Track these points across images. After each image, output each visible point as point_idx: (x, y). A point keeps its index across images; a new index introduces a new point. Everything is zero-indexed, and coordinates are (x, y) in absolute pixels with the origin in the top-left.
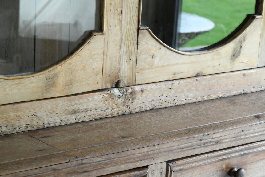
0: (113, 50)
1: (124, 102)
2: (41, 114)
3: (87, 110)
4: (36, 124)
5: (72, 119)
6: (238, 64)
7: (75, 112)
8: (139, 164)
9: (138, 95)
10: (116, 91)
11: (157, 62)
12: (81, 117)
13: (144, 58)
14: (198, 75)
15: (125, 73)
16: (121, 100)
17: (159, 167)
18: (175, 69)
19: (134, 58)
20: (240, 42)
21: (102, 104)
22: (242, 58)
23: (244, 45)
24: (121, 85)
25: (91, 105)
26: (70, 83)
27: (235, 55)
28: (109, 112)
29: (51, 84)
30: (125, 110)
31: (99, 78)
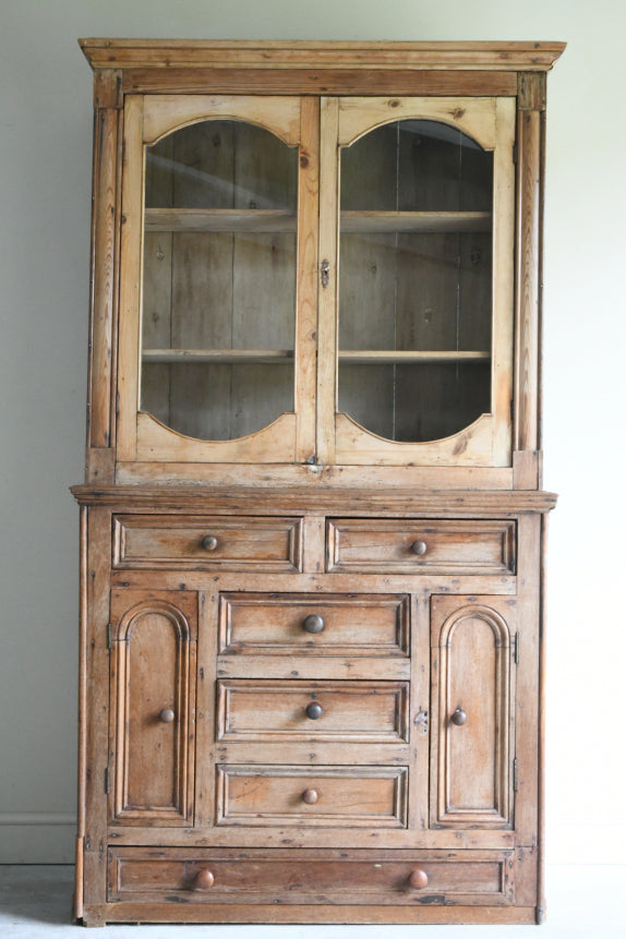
0: (306, 428)
1: (320, 478)
3: (280, 479)
5: (265, 484)
6: (461, 460)
7: (267, 479)
8: (293, 513)
9: (337, 473)
10: (313, 468)
11: (359, 445)
12: (273, 483)
13: (344, 442)
14: (411, 465)
15: (323, 451)
16: (316, 476)
17: (317, 519)
18: (381, 455)
19: (332, 439)
20: (466, 438)
21: (296, 476)
22: (467, 453)
23: (470, 442)
24: (319, 462)
25: (285, 475)
26: (262, 453)
27: (458, 450)
28: (304, 483)
29: (243, 452)
30: (321, 483)
31: (292, 452)
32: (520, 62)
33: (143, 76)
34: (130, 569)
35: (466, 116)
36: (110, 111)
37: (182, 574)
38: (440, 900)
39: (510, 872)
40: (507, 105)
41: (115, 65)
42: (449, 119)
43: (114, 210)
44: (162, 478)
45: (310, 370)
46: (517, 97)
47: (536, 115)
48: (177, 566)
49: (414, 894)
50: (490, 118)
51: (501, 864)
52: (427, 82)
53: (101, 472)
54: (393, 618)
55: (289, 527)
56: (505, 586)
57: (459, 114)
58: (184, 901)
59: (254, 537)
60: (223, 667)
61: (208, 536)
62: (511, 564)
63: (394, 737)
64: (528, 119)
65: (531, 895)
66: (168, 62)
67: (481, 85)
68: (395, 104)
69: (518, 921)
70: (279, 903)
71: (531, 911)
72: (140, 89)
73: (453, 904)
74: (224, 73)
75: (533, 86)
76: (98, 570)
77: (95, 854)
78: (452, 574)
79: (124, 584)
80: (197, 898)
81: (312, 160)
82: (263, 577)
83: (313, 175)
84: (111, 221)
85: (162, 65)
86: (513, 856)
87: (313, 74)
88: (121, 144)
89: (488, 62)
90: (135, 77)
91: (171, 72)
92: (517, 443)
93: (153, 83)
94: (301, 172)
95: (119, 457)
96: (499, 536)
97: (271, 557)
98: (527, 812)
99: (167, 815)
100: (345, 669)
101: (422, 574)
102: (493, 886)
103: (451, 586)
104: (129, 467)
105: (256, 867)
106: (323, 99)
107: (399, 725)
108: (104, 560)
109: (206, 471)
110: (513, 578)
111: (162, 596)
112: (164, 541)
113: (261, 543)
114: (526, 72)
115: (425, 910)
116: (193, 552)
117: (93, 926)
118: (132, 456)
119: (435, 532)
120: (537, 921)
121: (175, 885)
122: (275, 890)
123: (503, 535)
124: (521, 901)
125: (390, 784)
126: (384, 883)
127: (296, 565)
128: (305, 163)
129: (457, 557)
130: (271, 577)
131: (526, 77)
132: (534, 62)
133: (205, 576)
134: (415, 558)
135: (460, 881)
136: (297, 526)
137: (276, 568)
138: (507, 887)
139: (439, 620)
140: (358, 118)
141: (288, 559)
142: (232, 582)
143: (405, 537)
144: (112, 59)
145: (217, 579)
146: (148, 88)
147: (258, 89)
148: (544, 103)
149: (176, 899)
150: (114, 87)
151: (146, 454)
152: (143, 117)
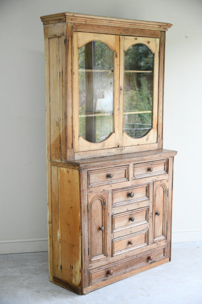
0: (117, 137)
2: (102, 153)
3: (112, 153)
4: (101, 155)
5: (109, 155)
6: (148, 142)
7: (109, 153)
8: (127, 164)
9: (124, 149)
10: (118, 148)
11: (128, 141)
13: (125, 140)
14: (138, 145)
15: (120, 143)
17: (132, 165)
18: (133, 143)
19: (122, 140)
21: (116, 151)
22: (149, 140)
23: (149, 136)
25: (113, 151)
26: (108, 145)
27: (147, 139)
29: (104, 145)
30: (120, 153)
31: (114, 144)
32: (162, 29)
33: (79, 26)
34: (92, 187)
35: (150, 43)
36: (70, 37)
37: (104, 186)
38: (154, 262)
39: (166, 250)
40: (158, 40)
41: (72, 22)
42: (146, 44)
43: (72, 71)
44: (86, 156)
45: (118, 119)
46: (160, 38)
47: (163, 44)
48: (103, 184)
49: (150, 261)
50: (155, 44)
51: (164, 249)
52: (143, 33)
53: (71, 156)
54: (145, 190)
55: (126, 168)
56: (166, 177)
57: (149, 42)
58: (106, 280)
59: (118, 172)
60: (113, 211)
62: (167, 171)
63: (146, 222)
65: (169, 255)
66: (86, 22)
67: (153, 35)
68: (136, 39)
69: (167, 262)
70: (124, 273)
71: (169, 259)
72: (78, 30)
73: (156, 262)
74: (99, 26)
75: (163, 35)
76: (85, 189)
77: (86, 274)
78: (156, 176)
79: (91, 192)
80: (109, 278)
81: (118, 55)
82: (121, 184)
83: (118, 60)
84: (71, 74)
85: (84, 23)
86: (166, 246)
87: (119, 28)
88: (72, 48)
89: (156, 28)
90: (76, 26)
91: (86, 25)
92: (158, 136)
93: (81, 28)
94: (115, 59)
95: (75, 151)
96: (164, 164)
97: (122, 178)
98: (169, 234)
99: (102, 257)
100: (137, 206)
101: (151, 177)
102: (163, 255)
103: (157, 179)
104: (77, 154)
105: (119, 265)
106: (121, 36)
107: (146, 219)
108: (86, 185)
109: (95, 152)
110: (168, 174)
111: (99, 194)
112: (99, 177)
113: (120, 174)
114: (162, 31)
115: (151, 265)
116: (105, 179)
117: (86, 294)
118: (78, 150)
119: (153, 164)
120: (170, 260)
121: (103, 276)
122: (123, 271)
124: (167, 257)
125: (144, 235)
126: (144, 261)
127: (129, 178)
128: (116, 56)
129: (157, 171)
130: (123, 183)
131: (162, 33)
132: (164, 29)
133: (109, 186)
134: (150, 172)
135: (157, 256)
136: (129, 167)
138: (165, 254)
139: (155, 189)
140: (129, 43)
141: (125, 177)
142: (115, 187)
143: (147, 167)
144: (72, 20)
145: (111, 186)
146: (80, 30)
148: (165, 40)
149: (104, 280)
150: (71, 29)
151: (81, 149)
152: (78, 39)
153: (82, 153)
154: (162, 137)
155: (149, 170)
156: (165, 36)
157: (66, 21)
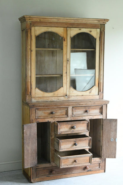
0: (65, 90)
2: (53, 99)
3: (61, 99)
4: (52, 100)
6: (91, 94)
8: (67, 107)
9: (70, 98)
10: (66, 97)
11: (74, 92)
12: (59, 100)
13: (71, 92)
14: (82, 95)
15: (68, 94)
16: (67, 98)
17: (71, 107)
18: (78, 94)
19: (69, 91)
23: (92, 91)
26: (58, 95)
27: (90, 93)
28: (65, 100)
29: (54, 94)
30: (68, 100)
31: (63, 94)
32: (101, 22)
33: (35, 23)
34: (39, 118)
35: (92, 32)
36: (29, 29)
37: (48, 119)
38: (90, 171)
39: (101, 165)
40: (99, 30)
41: (30, 20)
42: (89, 32)
43: (30, 49)
44: (40, 100)
45: (66, 79)
46: (100, 29)
47: (103, 32)
48: (47, 117)
49: (86, 170)
50: (96, 32)
51: (99, 163)
52: (85, 26)
53: (29, 99)
55: (66, 109)
57: (91, 31)
58: (49, 176)
59: (60, 111)
60: (55, 135)
61: (53, 112)
62: (102, 113)
64: (102, 33)
65: (104, 168)
67: (94, 26)
68: (80, 30)
69: (102, 172)
71: (104, 170)
72: (35, 25)
73: (92, 171)
74: (50, 23)
75: (103, 27)
76: (33, 119)
77: (34, 170)
78: (92, 115)
79: (38, 121)
80: (52, 175)
81: (66, 40)
82: (62, 118)
83: (66, 42)
84: (30, 51)
85: (39, 21)
86: (101, 162)
87: (66, 23)
88: (31, 36)
89: (96, 22)
90: (34, 23)
91: (40, 22)
92: (99, 91)
93: (37, 24)
94: (64, 42)
95: (32, 97)
96: (99, 108)
97: (63, 115)
101: (88, 116)
102: (98, 167)
103: (92, 117)
104: (34, 98)
106: (68, 28)
108: (34, 117)
109: (48, 98)
110: (102, 115)
112: (45, 113)
113: (61, 112)
114: (102, 24)
115: (88, 172)
116: (50, 115)
117: (34, 183)
118: (35, 96)
119: (90, 108)
120: (105, 172)
121: (48, 174)
123: (100, 108)
124: (102, 169)
126: (81, 169)
127: (68, 116)
128: (64, 40)
129: (93, 112)
130: (63, 118)
131: (102, 25)
132: (104, 23)
133: (52, 119)
134: (86, 113)
135: (93, 167)
136: (68, 109)
137: (64, 116)
138: (100, 167)
140: (74, 32)
141: (66, 115)
142: (57, 120)
143: (85, 109)
144: (30, 19)
145: (54, 119)
146: (36, 25)
147: (56, 26)
148: (105, 30)
150: (30, 25)
151: (37, 96)
152: (35, 31)
153: (37, 98)
154: (103, 91)
155: (86, 111)
156: (104, 27)
157: (26, 21)
